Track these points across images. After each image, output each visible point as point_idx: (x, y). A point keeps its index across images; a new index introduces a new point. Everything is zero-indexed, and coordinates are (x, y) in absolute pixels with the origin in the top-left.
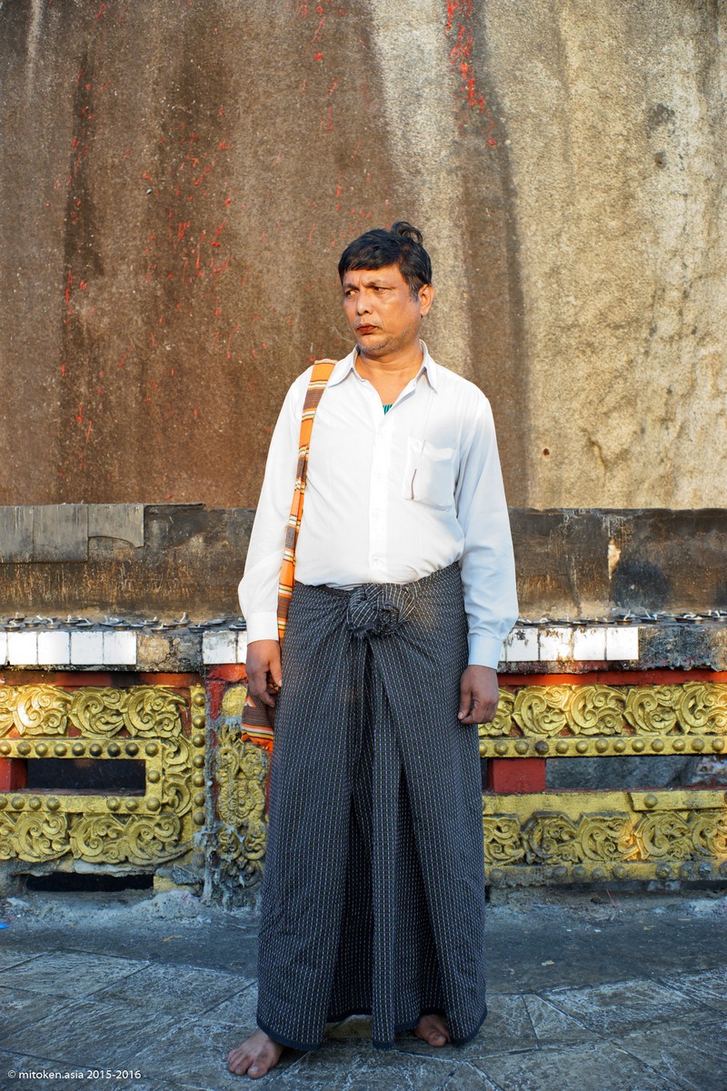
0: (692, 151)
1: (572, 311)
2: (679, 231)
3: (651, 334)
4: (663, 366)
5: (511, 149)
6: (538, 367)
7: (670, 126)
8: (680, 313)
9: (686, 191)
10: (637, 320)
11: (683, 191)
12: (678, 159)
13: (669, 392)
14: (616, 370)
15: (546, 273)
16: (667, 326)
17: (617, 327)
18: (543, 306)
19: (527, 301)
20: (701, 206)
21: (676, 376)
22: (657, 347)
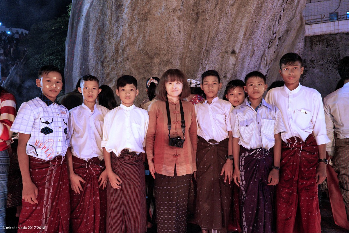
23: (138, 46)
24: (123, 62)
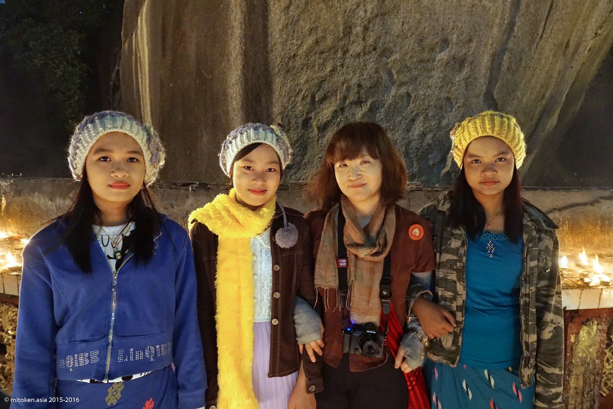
1: (295, 48)
3: (344, 55)
4: (354, 72)
6: (277, 80)
10: (334, 48)
13: (359, 86)
14: (322, 77)
15: (280, 29)
17: (322, 53)
18: (279, 47)
19: (269, 45)
21: (364, 77)
22: (349, 60)
23: (402, 20)
24: (362, 54)
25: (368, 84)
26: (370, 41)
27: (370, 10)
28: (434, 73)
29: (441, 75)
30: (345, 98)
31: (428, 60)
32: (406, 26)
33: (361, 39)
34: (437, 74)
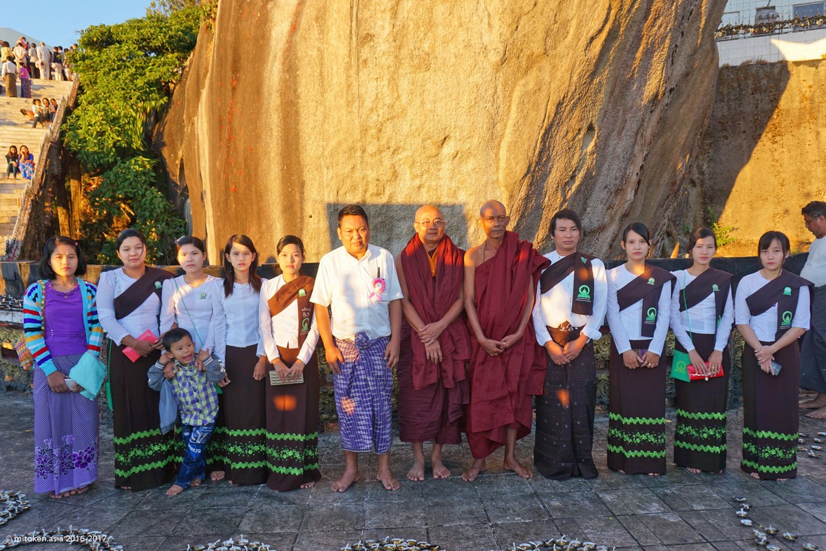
0: (381, 53)
2: (374, 98)
3: (362, 154)
4: (372, 168)
5: (298, 75)
6: (308, 177)
7: (372, 43)
8: (378, 140)
9: (377, 76)
10: (354, 148)
11: (376, 77)
12: (375, 60)
13: (377, 180)
14: (345, 173)
16: (371, 149)
19: (301, 147)
20: (385, 82)
21: (381, 172)
22: (367, 158)
23: (409, 122)
24: (377, 153)
25: (385, 178)
26: (384, 141)
27: (382, 115)
28: (443, 165)
29: (450, 167)
30: (366, 191)
31: (437, 155)
32: (413, 128)
33: (376, 140)
34: (446, 166)
